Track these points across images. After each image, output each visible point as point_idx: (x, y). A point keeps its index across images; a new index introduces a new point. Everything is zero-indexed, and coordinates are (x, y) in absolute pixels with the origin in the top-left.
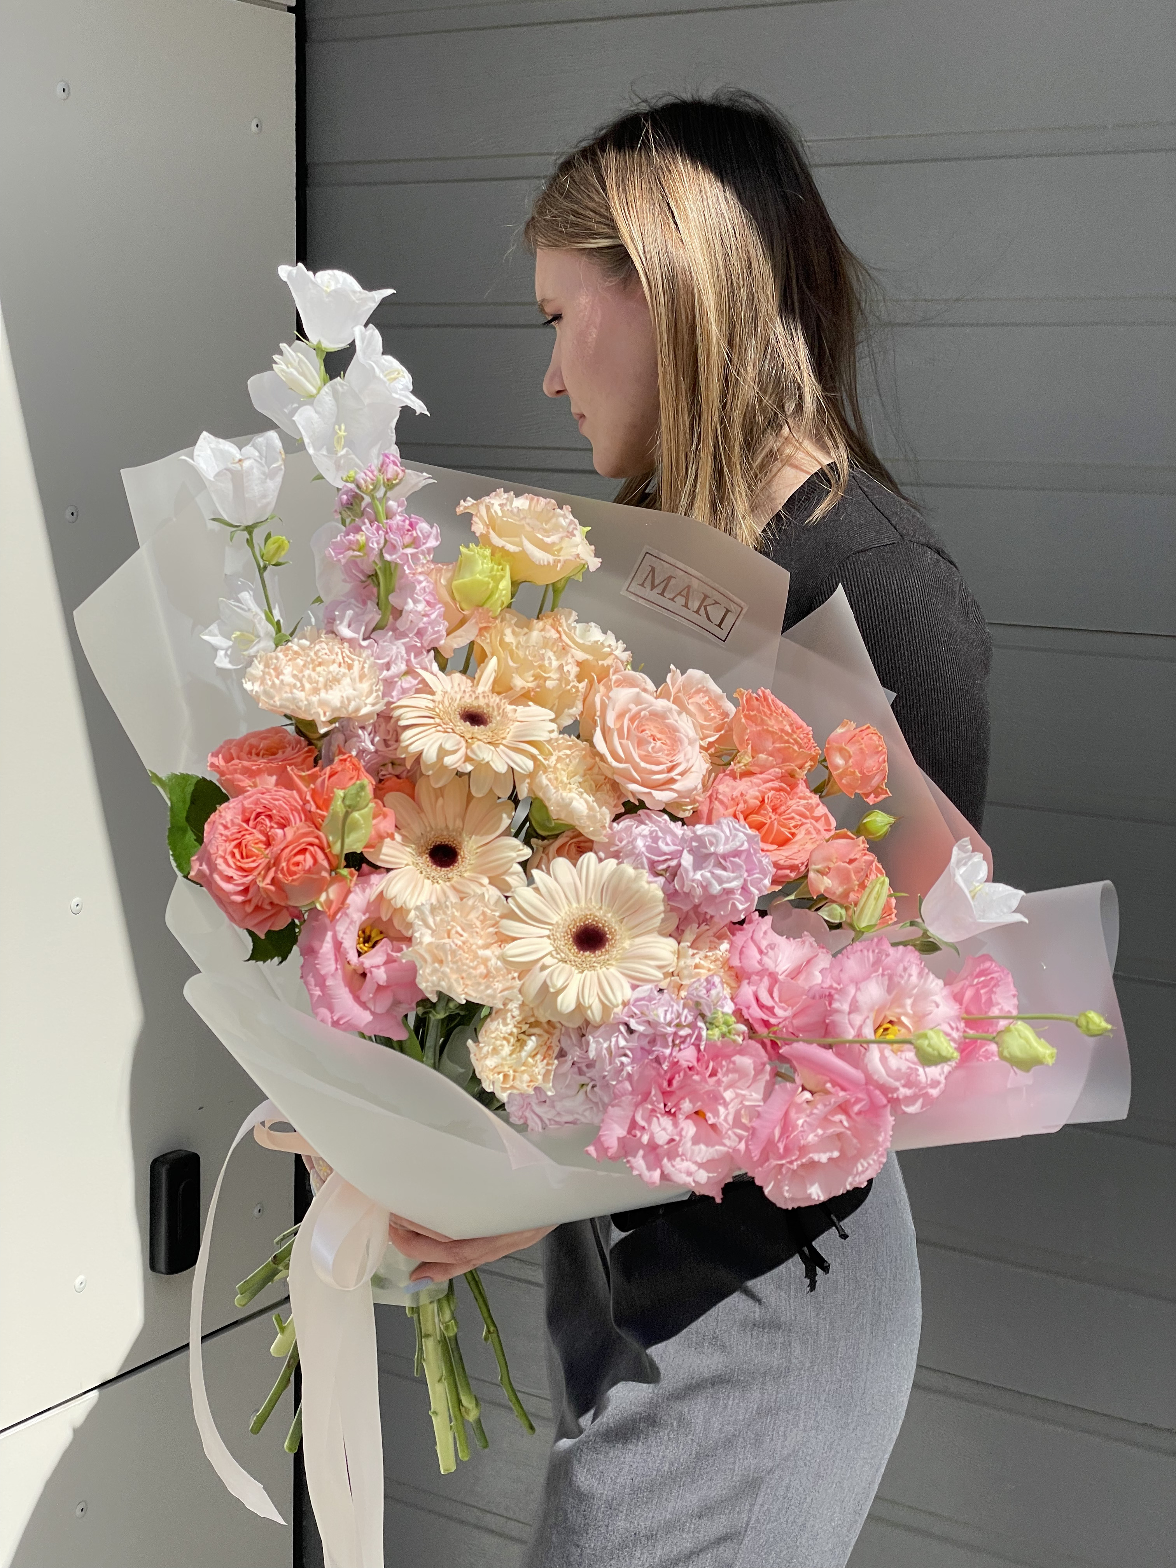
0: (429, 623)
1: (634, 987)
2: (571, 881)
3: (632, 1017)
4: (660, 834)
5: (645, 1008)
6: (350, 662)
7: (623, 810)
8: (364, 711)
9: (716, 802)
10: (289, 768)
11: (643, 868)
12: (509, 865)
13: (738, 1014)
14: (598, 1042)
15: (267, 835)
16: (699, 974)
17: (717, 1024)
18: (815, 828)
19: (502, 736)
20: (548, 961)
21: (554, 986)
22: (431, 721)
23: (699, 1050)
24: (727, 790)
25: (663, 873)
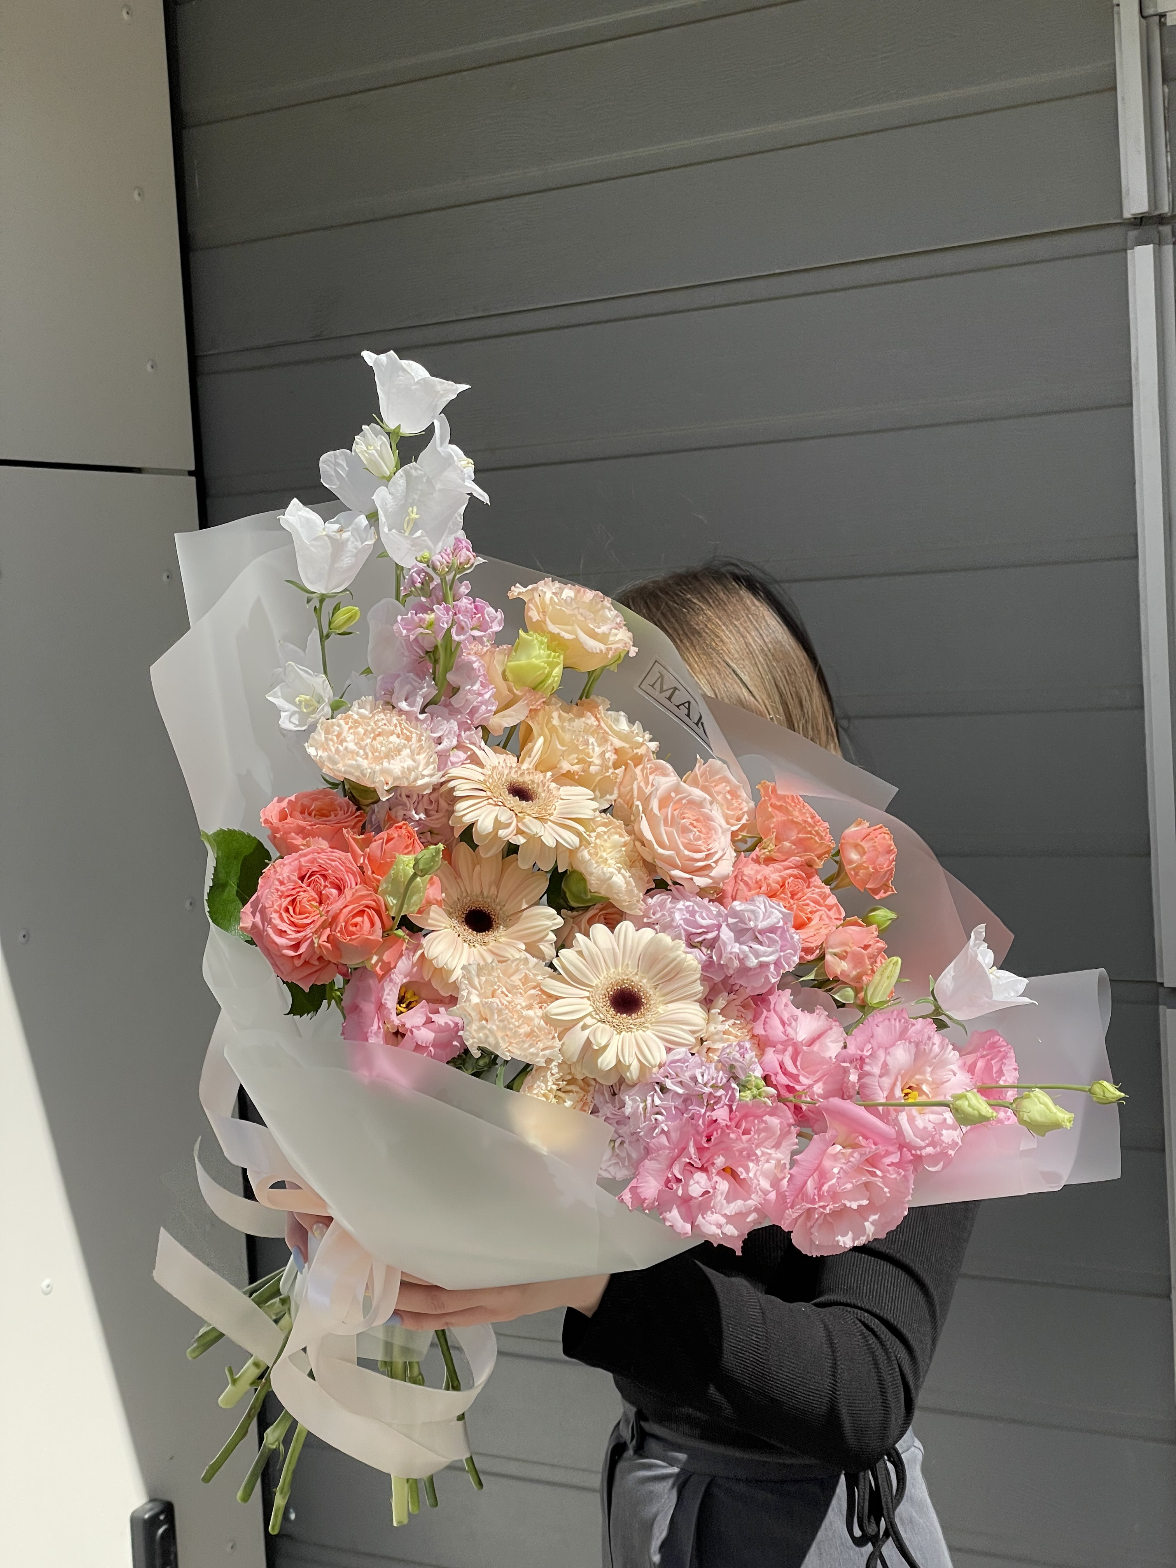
0: (482, 703)
1: (669, 1050)
2: (611, 947)
3: (667, 1077)
4: (696, 908)
5: (679, 1070)
6: (408, 734)
7: (654, 886)
8: (420, 782)
9: (741, 883)
10: (345, 831)
11: (681, 939)
12: (545, 933)
13: (766, 1079)
14: (634, 1101)
15: (320, 894)
16: (728, 1040)
17: (749, 1087)
18: (828, 916)
19: (549, 812)
20: (589, 1021)
21: (598, 1044)
22: (483, 794)
23: (731, 1110)
24: (752, 872)
25: (698, 945)
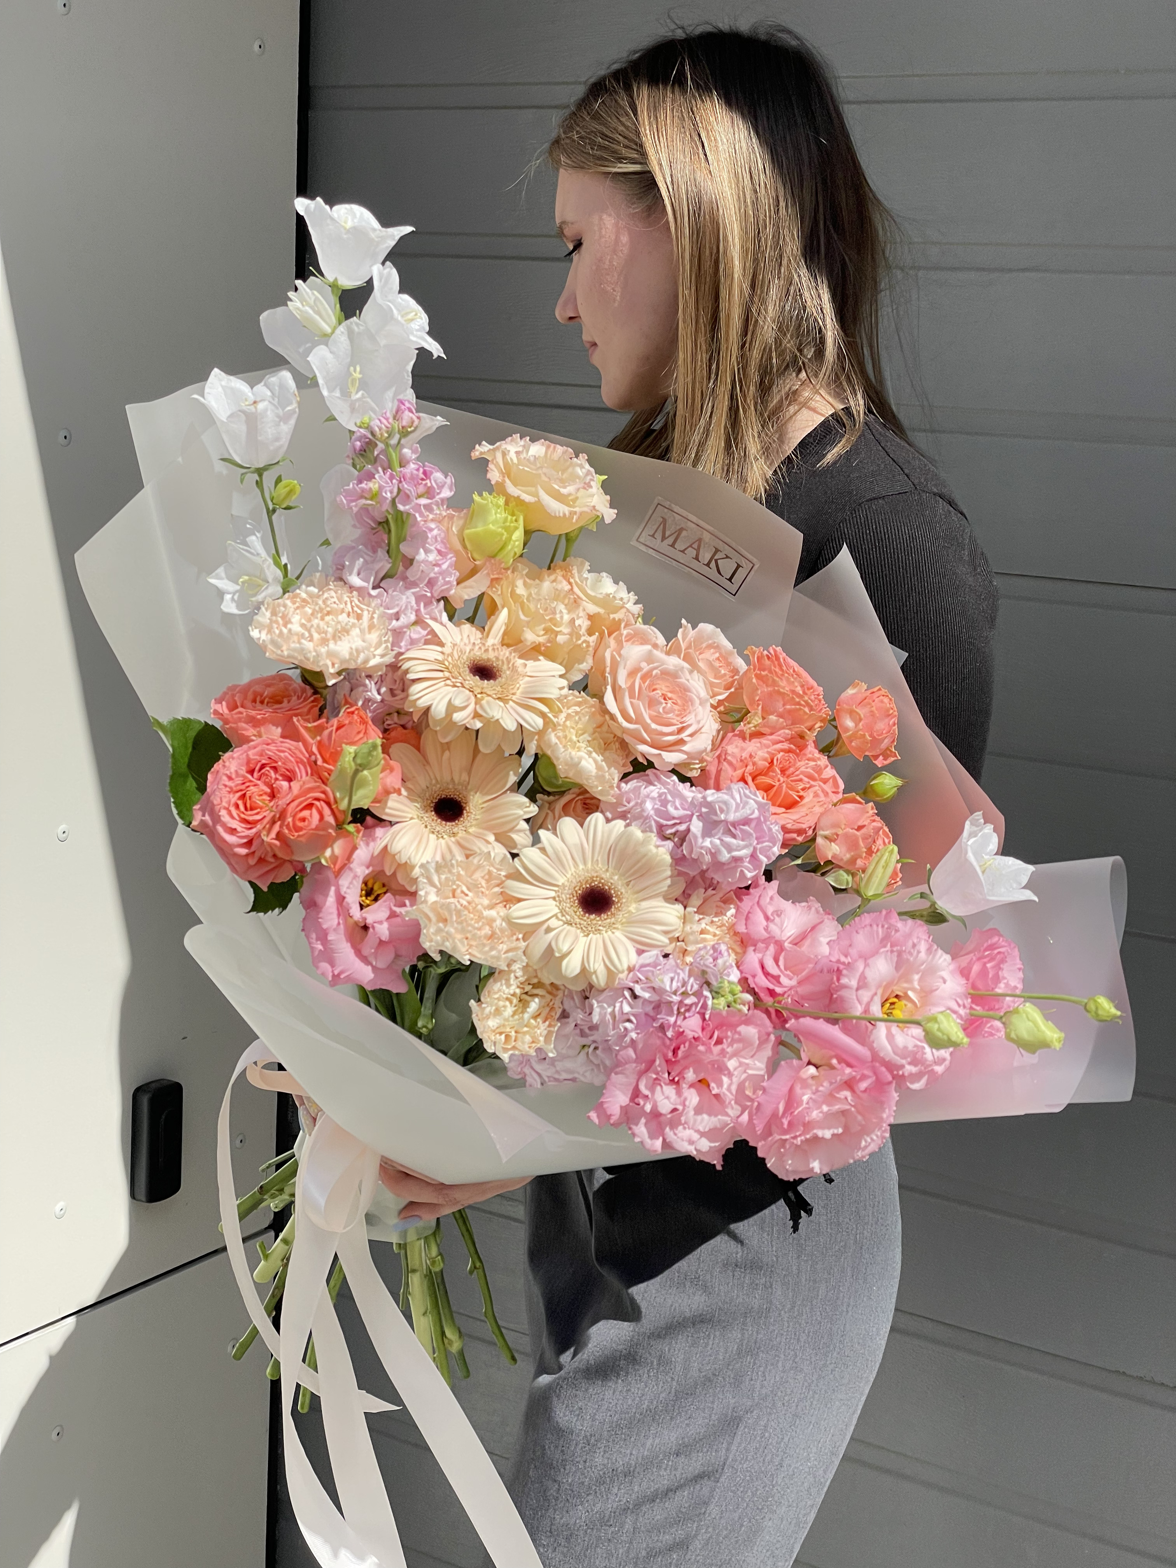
0: (440, 573)
1: (640, 952)
2: (578, 841)
3: (637, 982)
4: (669, 798)
5: (650, 974)
6: (359, 611)
7: (631, 769)
8: (372, 663)
9: (725, 763)
10: (295, 719)
11: (651, 831)
12: (514, 823)
13: (744, 981)
14: (602, 1007)
15: (271, 787)
16: (704, 940)
17: (723, 993)
18: (823, 791)
19: (513, 691)
20: (553, 923)
21: (559, 951)
22: (440, 674)
23: (704, 1019)
24: (736, 751)
25: (672, 837)
